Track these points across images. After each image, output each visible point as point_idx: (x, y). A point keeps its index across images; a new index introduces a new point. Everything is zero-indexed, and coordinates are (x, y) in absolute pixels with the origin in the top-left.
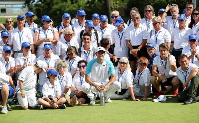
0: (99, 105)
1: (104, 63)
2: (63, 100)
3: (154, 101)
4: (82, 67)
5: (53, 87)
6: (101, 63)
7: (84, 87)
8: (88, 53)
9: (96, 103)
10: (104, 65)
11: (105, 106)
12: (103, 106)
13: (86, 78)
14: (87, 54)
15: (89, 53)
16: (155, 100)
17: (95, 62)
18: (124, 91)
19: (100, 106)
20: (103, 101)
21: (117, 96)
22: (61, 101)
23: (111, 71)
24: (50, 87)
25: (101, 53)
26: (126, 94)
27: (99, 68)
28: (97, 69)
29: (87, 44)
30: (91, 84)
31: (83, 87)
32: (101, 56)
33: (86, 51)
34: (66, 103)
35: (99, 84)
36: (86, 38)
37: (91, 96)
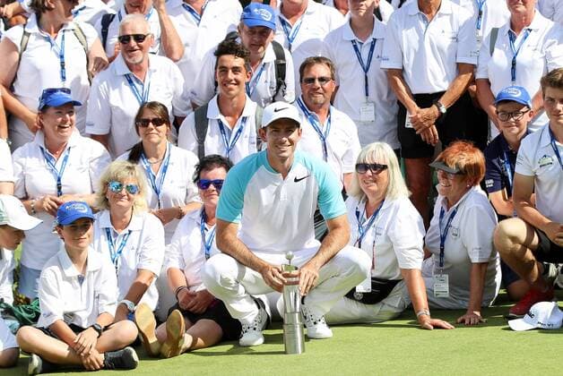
0: (280, 347)
1: (297, 170)
2: (127, 331)
3: (510, 329)
4: (212, 187)
5: (81, 279)
6: (285, 172)
7: (215, 273)
8: (236, 129)
9: (268, 340)
10: (296, 180)
11: (304, 351)
12: (295, 351)
13: (223, 237)
14: (230, 133)
15: (240, 131)
16: (518, 325)
17: (258, 166)
18: (382, 289)
19: (285, 353)
20: (294, 332)
21: (357, 310)
22: (119, 337)
23: (329, 205)
24: (69, 280)
25: (283, 130)
26: (394, 302)
27: (277, 193)
28: (266, 195)
29: (231, 89)
30: (244, 262)
31: (211, 274)
32: (282, 143)
33: (230, 119)
34: (140, 343)
35: (275, 260)
36: (225, 65)
37: (244, 310)
